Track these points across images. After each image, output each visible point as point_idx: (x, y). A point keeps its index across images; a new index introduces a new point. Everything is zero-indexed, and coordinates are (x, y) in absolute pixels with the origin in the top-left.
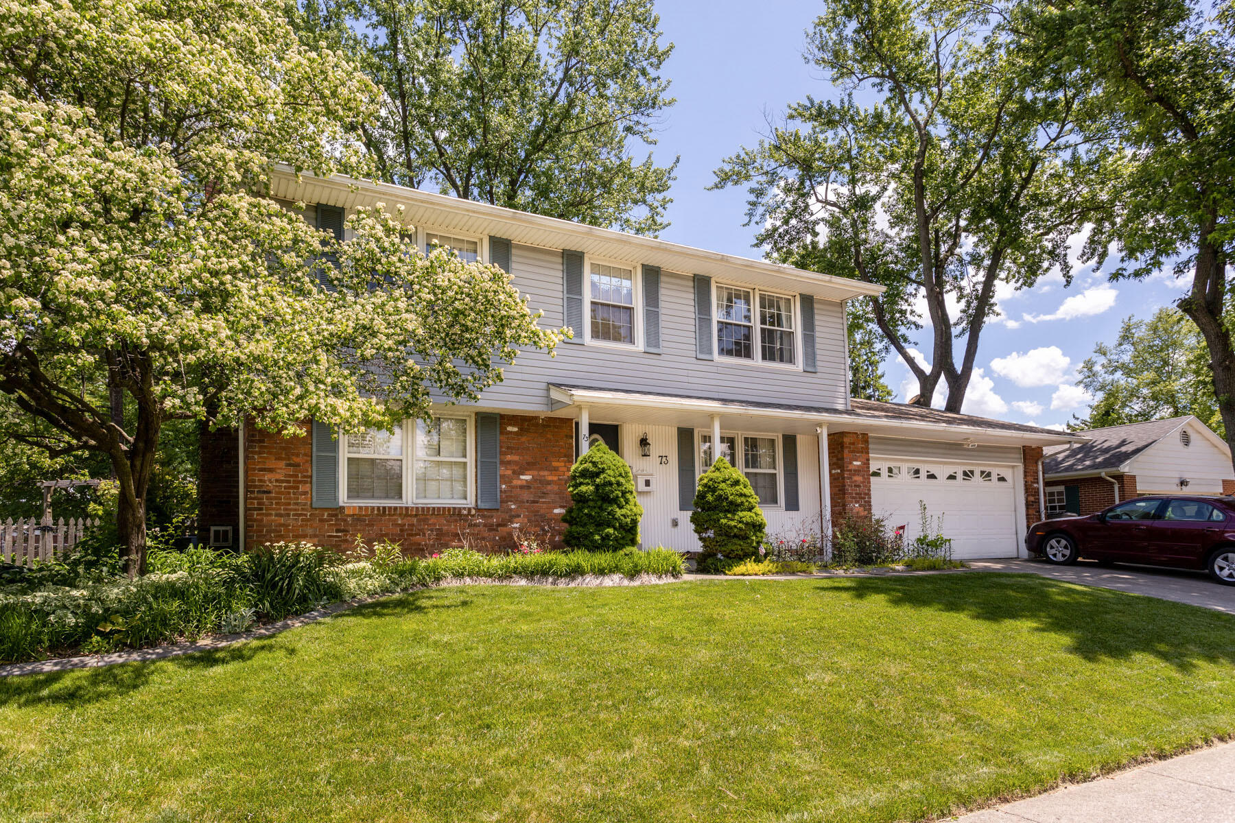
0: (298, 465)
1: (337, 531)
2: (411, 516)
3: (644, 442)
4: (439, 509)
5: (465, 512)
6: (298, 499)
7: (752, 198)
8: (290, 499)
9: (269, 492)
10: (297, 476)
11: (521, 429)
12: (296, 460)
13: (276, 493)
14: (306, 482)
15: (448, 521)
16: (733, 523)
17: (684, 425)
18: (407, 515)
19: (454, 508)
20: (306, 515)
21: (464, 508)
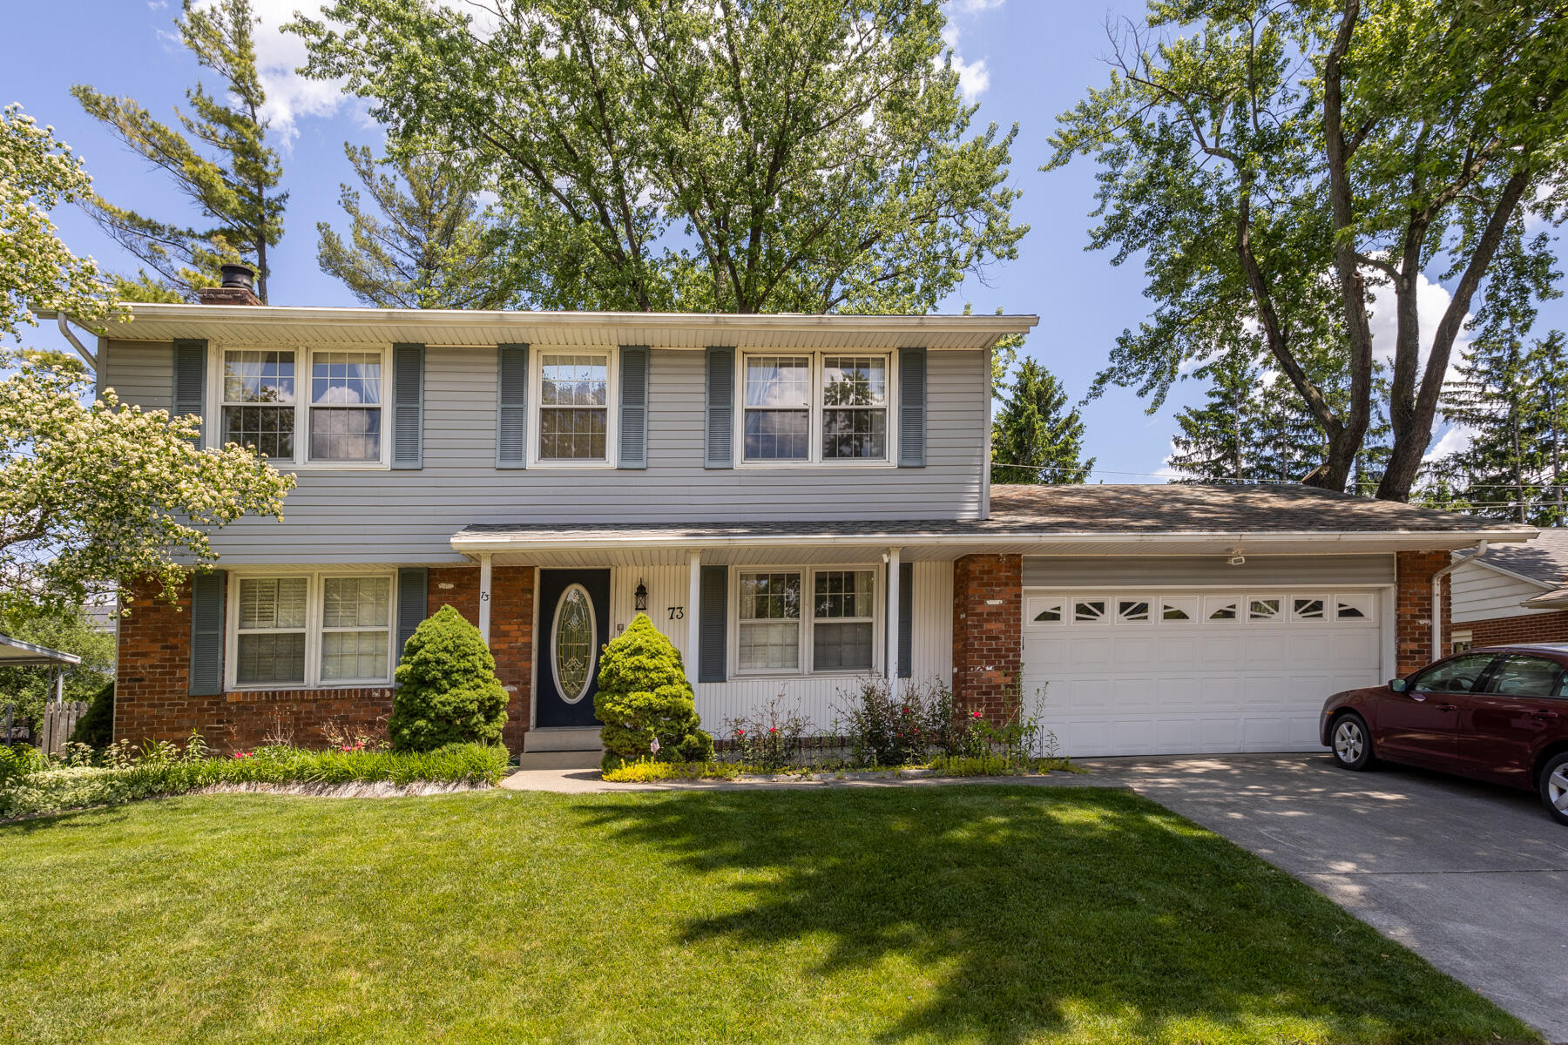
0: (176, 647)
1: (218, 722)
2: (308, 701)
3: (641, 591)
4: (343, 691)
5: (377, 695)
6: (174, 686)
7: (1106, 168)
8: (165, 686)
9: (141, 680)
10: (174, 660)
11: (458, 586)
12: (171, 641)
13: (151, 680)
14: (183, 667)
15: (356, 707)
16: (618, 709)
17: (714, 561)
18: (303, 700)
19: (363, 690)
20: (182, 705)
21: (376, 690)
